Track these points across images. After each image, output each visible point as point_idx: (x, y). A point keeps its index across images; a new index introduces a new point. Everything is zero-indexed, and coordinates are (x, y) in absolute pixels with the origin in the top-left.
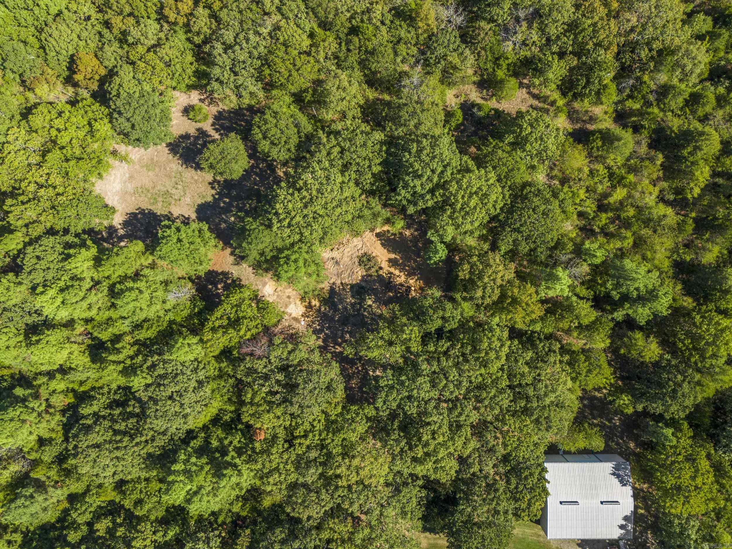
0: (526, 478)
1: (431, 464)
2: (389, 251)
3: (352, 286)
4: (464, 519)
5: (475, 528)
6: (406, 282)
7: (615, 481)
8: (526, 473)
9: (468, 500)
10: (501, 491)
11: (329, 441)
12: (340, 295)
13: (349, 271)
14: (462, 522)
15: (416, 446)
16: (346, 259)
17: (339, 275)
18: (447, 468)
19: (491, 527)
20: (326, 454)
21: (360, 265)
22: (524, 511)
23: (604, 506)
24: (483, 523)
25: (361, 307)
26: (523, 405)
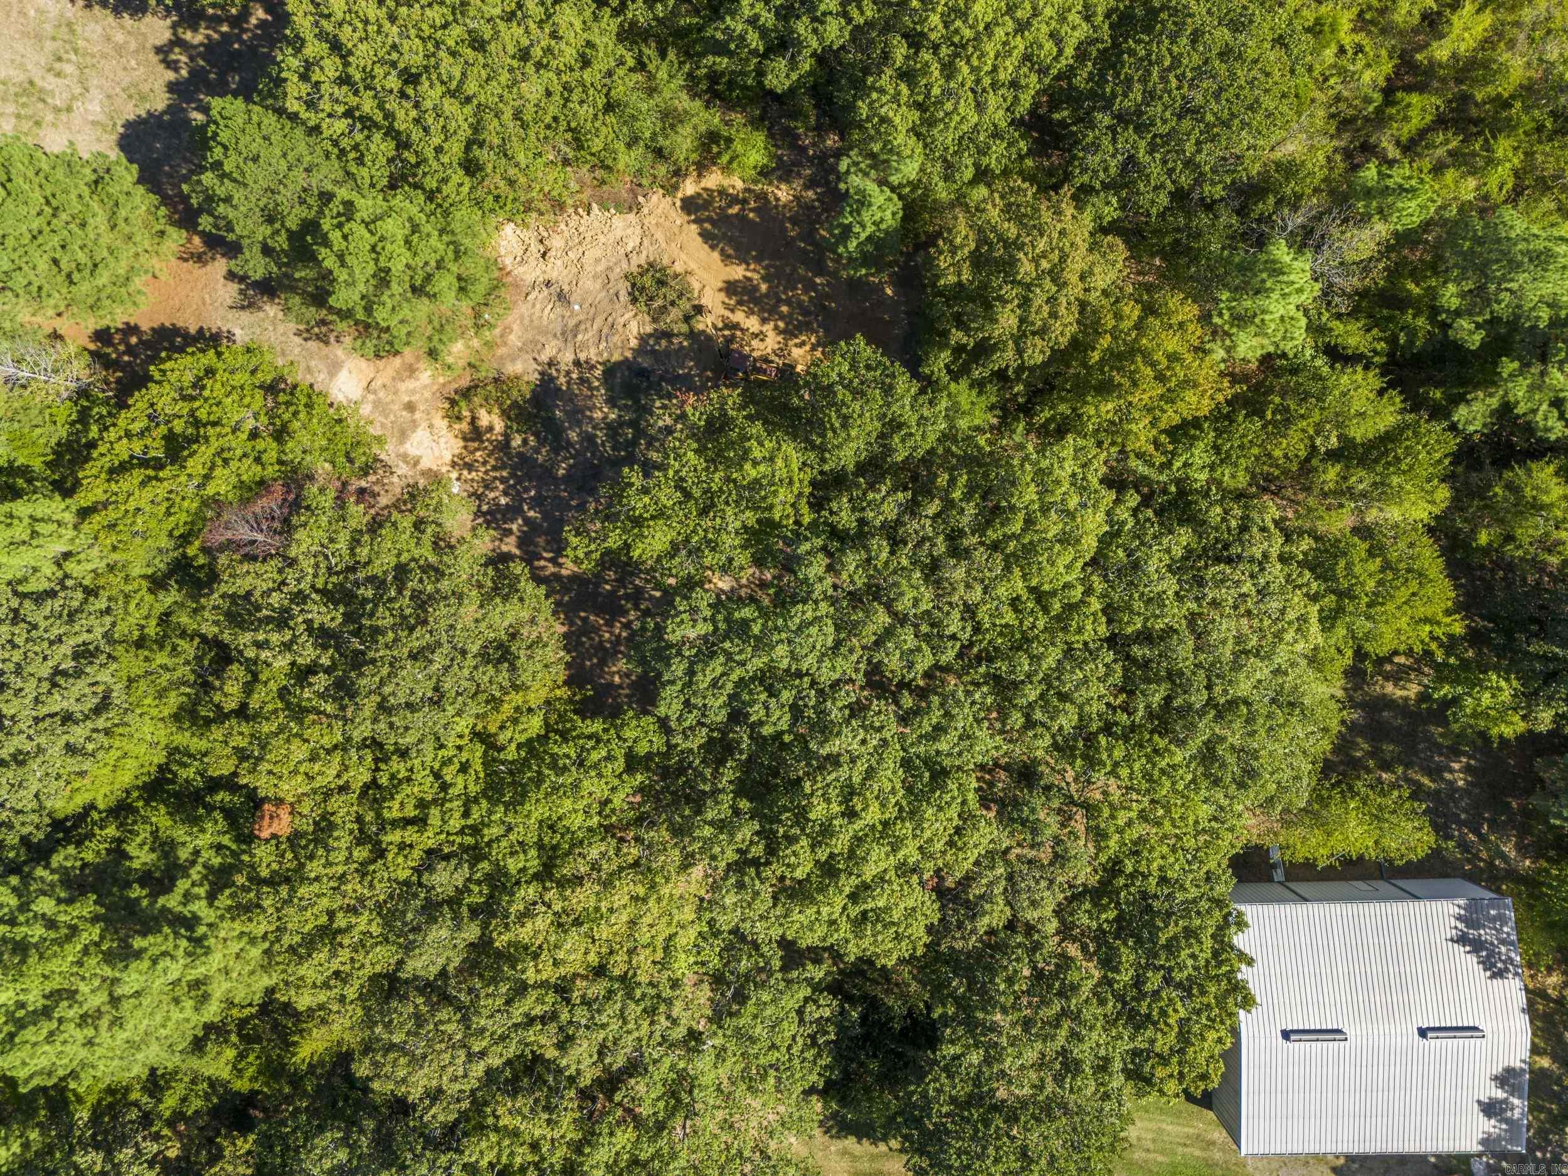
0: (1171, 947)
1: (839, 901)
2: (726, 258)
3: (611, 371)
4: (962, 1090)
5: (999, 1121)
6: (780, 352)
7: (1468, 962)
8: (1172, 930)
9: (971, 1025)
10: (1085, 991)
11: (495, 831)
12: (570, 397)
13: (599, 322)
14: (953, 1100)
15: (791, 840)
16: (590, 285)
17: (569, 334)
18: (896, 915)
19: (1052, 1119)
20: (489, 878)
21: (634, 301)
22: (1164, 1060)
23: (1433, 1044)
24: (1024, 1103)
25: (640, 433)
26: (1157, 699)
